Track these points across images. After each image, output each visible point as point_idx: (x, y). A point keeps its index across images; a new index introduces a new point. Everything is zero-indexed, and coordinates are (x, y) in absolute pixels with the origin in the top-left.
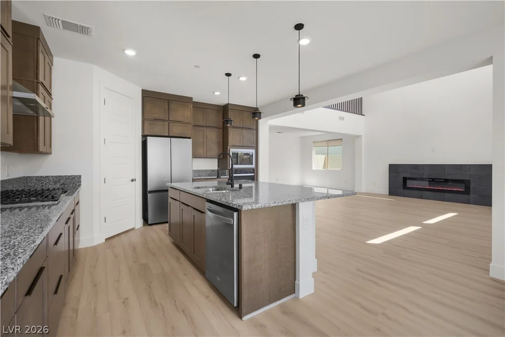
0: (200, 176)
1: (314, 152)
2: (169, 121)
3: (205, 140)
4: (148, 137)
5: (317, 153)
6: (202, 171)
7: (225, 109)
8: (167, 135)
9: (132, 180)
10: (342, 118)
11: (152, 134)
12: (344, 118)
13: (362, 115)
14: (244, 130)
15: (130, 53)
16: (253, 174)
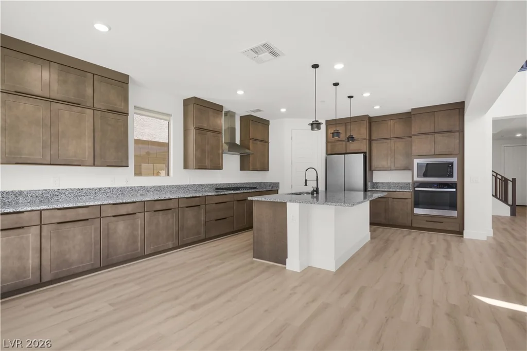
3: (389, 152)
8: (345, 152)
14: (436, 136)
15: (283, 110)
16: (454, 190)
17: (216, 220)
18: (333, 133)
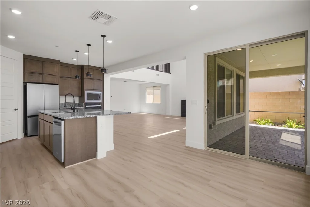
1: (146, 93)
2: (43, 74)
3: (69, 86)
4: (27, 84)
5: (149, 94)
6: (68, 104)
7: (82, 68)
8: (42, 82)
9: (15, 110)
10: (158, 75)
11: (31, 82)
12: (158, 74)
13: (169, 73)
14: (95, 80)
15: (11, 37)
16: (101, 106)
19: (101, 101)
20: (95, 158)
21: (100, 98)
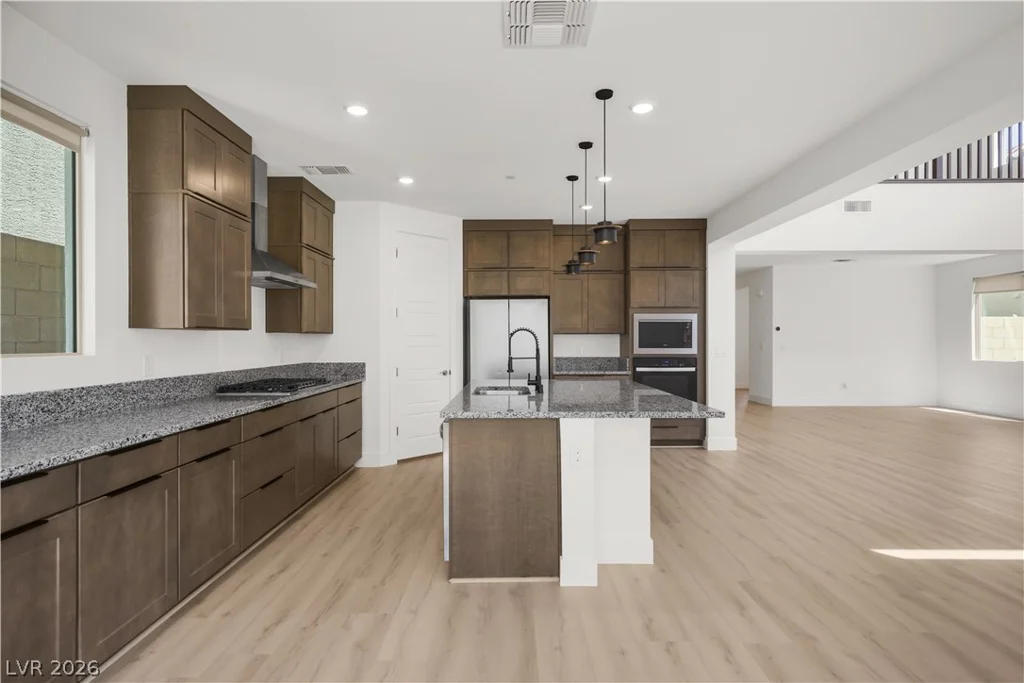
0: (581, 369)
1: (976, 310)
2: (509, 269)
3: (585, 299)
4: (471, 301)
5: (990, 313)
6: (586, 360)
7: (626, 232)
8: (505, 293)
9: (444, 374)
11: (481, 295)
14: (669, 273)
15: (406, 181)
16: (693, 369)
17: (263, 487)
18: (580, 254)
19: (693, 350)
20: (555, 579)
21: (690, 337)
